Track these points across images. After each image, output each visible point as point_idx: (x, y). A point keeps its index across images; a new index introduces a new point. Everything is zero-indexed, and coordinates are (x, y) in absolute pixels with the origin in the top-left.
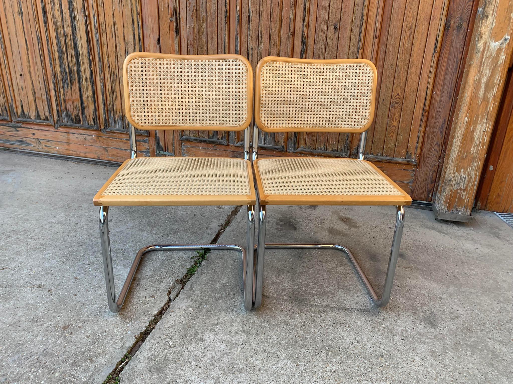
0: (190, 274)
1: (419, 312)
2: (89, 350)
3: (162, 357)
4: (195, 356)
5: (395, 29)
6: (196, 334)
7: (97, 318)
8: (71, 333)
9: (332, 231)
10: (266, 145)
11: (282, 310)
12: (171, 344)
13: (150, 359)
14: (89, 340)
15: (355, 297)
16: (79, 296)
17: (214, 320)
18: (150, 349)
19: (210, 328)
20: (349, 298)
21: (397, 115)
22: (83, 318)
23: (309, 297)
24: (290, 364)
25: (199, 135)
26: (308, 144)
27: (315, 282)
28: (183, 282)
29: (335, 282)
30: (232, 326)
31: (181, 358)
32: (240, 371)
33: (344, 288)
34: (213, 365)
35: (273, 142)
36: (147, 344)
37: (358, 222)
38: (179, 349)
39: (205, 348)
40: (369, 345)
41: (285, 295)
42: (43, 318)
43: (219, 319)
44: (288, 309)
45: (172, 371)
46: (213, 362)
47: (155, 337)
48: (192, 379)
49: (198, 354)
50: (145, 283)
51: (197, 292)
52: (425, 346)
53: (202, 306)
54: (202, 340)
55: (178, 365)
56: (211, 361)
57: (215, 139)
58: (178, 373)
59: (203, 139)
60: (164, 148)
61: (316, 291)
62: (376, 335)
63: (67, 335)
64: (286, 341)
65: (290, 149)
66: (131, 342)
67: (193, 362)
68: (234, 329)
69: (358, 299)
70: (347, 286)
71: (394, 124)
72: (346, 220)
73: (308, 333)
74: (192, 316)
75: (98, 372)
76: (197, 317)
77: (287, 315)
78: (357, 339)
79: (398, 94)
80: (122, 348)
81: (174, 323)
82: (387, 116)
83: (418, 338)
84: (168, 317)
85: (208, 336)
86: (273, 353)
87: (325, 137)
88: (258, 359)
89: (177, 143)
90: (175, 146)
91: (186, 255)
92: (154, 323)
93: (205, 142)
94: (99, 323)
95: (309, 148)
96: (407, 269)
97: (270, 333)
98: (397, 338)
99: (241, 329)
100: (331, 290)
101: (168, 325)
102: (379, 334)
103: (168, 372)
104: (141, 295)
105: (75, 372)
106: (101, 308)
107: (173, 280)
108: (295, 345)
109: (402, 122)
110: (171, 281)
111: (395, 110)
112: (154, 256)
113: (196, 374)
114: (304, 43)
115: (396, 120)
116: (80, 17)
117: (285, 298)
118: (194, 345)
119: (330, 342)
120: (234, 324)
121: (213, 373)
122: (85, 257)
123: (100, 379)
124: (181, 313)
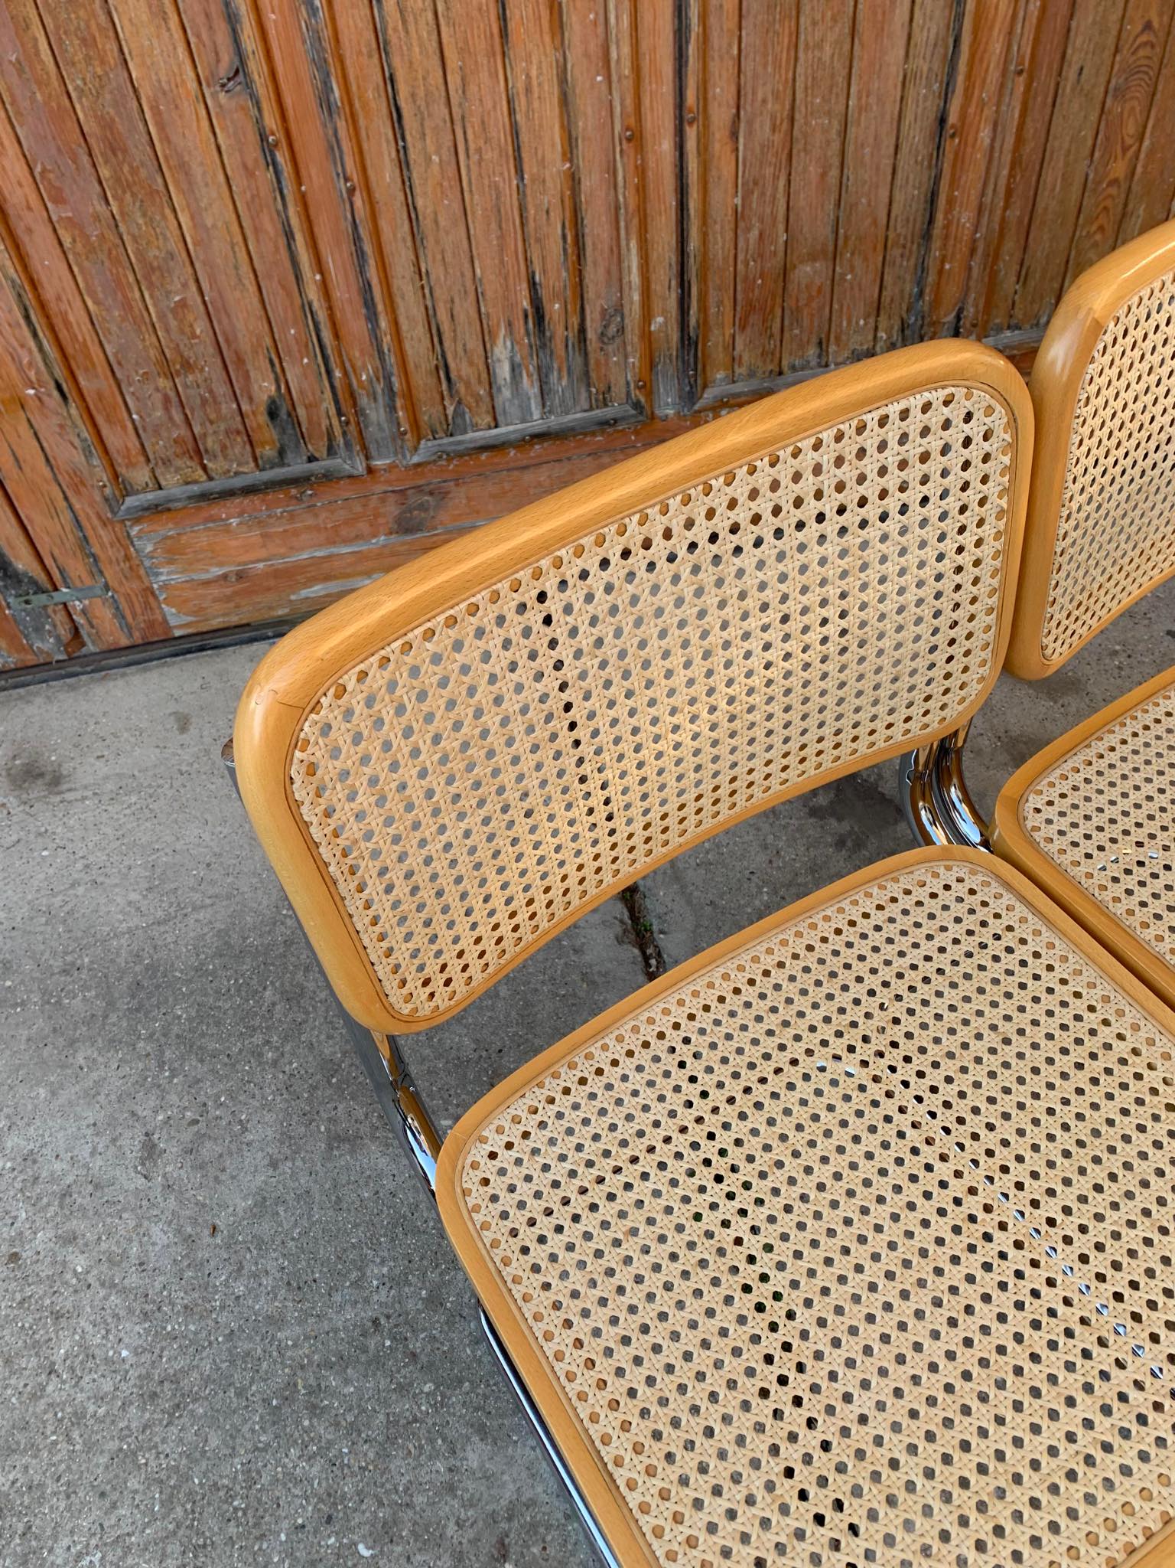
10: (554, 422)
21: (1131, 128)
25: (204, 468)
26: (746, 358)
35: (584, 395)
57: (297, 466)
59: (238, 482)
60: (41, 577)
65: (667, 405)
71: (1112, 176)
79: (1148, 26)
82: (1090, 143)
87: (821, 309)
89: (102, 539)
90: (96, 549)
93: (249, 490)
95: (752, 374)
109: (1152, 151)
111: (1128, 106)
115: (1125, 150)
122: (265, 1479)
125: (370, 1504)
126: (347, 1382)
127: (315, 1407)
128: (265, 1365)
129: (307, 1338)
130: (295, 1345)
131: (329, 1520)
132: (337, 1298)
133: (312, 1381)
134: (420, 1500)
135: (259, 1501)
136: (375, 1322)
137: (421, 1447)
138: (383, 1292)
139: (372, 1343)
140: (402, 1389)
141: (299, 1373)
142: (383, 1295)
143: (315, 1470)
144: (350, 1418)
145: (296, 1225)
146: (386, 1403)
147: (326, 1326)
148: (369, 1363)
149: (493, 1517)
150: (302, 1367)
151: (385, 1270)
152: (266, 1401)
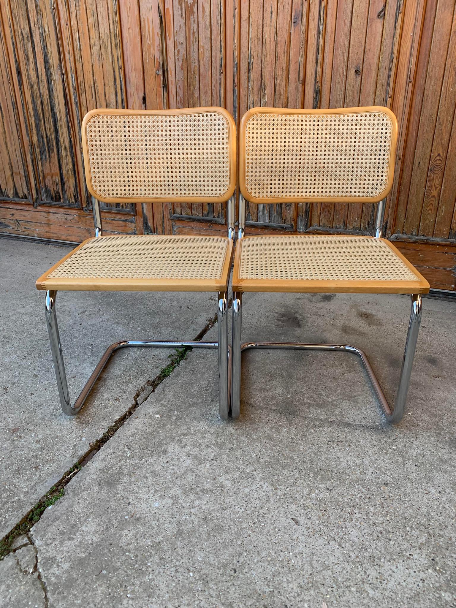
0: (164, 374)
1: (444, 433)
2: (36, 457)
3: (116, 469)
4: (154, 470)
5: (435, 70)
6: (160, 445)
7: (50, 421)
8: (20, 437)
9: (346, 329)
10: (271, 224)
11: (267, 422)
12: (128, 455)
13: (102, 471)
14: (38, 445)
15: (363, 411)
16: (35, 395)
17: (183, 430)
18: (104, 460)
19: (177, 438)
20: (354, 411)
21: (437, 182)
22: (36, 421)
23: (303, 407)
24: (267, 487)
25: (192, 212)
26: (323, 221)
27: (313, 391)
28: (154, 384)
29: (339, 392)
30: (204, 437)
31: (138, 472)
32: (204, 491)
33: (350, 398)
34: (173, 482)
35: (280, 219)
36: (101, 453)
37: (382, 318)
38: (137, 461)
39: (167, 462)
40: (371, 470)
41: (273, 404)
43: (189, 428)
44: (275, 421)
45: (124, 486)
46: (174, 479)
47: (112, 446)
48: (147, 496)
49: (159, 468)
50: (110, 384)
51: (169, 396)
52: (446, 476)
53: (172, 412)
54: (165, 452)
55: (133, 480)
56: (172, 478)
57: (210, 218)
58: (131, 489)
59: (197, 218)
60: (152, 229)
61: (314, 401)
62: (382, 458)
63: (15, 438)
64: (266, 459)
65: (301, 228)
66: (83, 450)
67: (151, 478)
68: (206, 441)
69: (366, 413)
70: (354, 397)
71: (432, 195)
72: (366, 317)
73: (295, 451)
74: (159, 424)
75: (42, 481)
76: (164, 425)
77: (272, 428)
78: (357, 461)
79: (439, 155)
80: (73, 456)
81: (136, 431)
82: (424, 183)
83: (438, 465)
84: (131, 423)
85: (173, 448)
86: (248, 473)
87: (345, 212)
88: (228, 479)
89: (167, 222)
90: (165, 226)
91: (164, 353)
92: (114, 429)
93: (199, 221)
94: (52, 427)
95: (324, 226)
96: (437, 379)
97: (248, 448)
98: (410, 464)
99: (213, 442)
100: (333, 400)
101: (129, 433)
102: (386, 457)
103: (120, 487)
104: (104, 398)
105: (17, 480)
106: (57, 410)
108: (276, 464)
109: (445, 191)
110: (142, 382)
111: (435, 176)
112: (126, 353)
113: (152, 491)
114: (318, 93)
115: (436, 188)
116: (56, 76)
117: (273, 407)
118: (155, 458)
119: (322, 463)
120: (206, 435)
121: (172, 491)
123: (43, 490)
124: (146, 420)
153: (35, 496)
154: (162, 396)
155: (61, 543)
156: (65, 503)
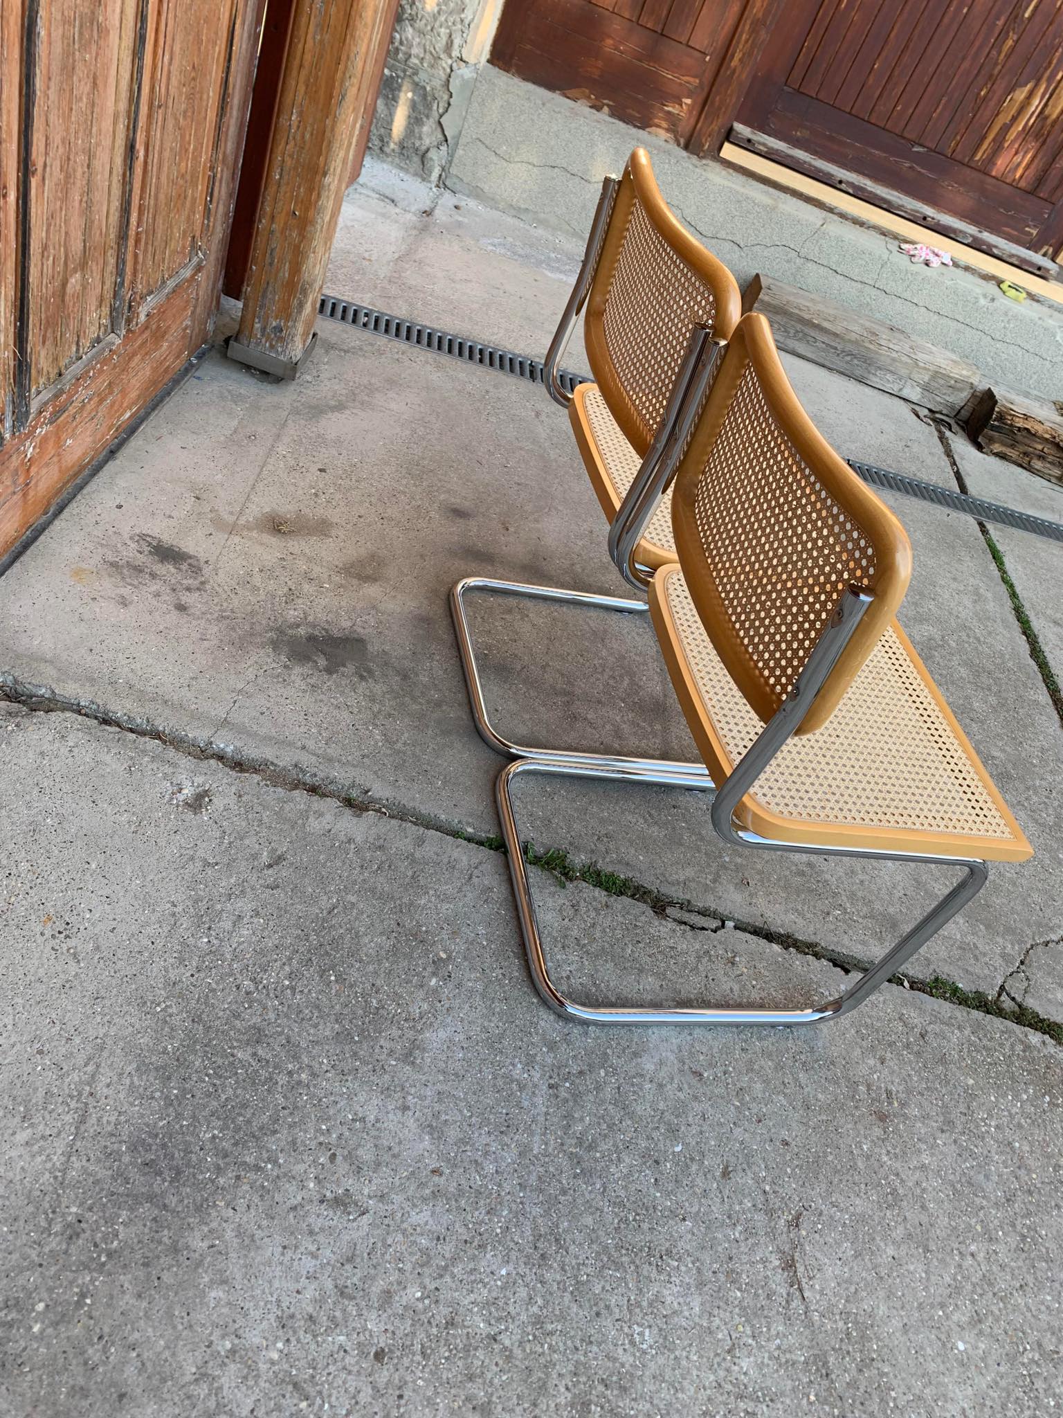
0: (623, 890)
2: (908, 1046)
3: (869, 923)
6: (802, 874)
7: (833, 1063)
8: (888, 1098)
12: (840, 912)
14: (888, 1055)
16: (784, 1134)
18: (864, 943)
22: (845, 1090)
28: (662, 904)
31: (860, 894)
38: (844, 898)
39: (826, 860)
42: (880, 1184)
45: (888, 905)
47: (835, 939)
48: (886, 877)
49: (841, 870)
50: (693, 987)
51: (688, 873)
53: (727, 865)
54: (810, 865)
55: (874, 897)
63: (896, 1104)
74: (762, 881)
75: (936, 1016)
76: (760, 872)
92: (803, 947)
94: (844, 1053)
101: (800, 921)
103: (891, 910)
104: (736, 987)
106: (804, 1064)
107: (661, 924)
110: (663, 928)
118: (828, 877)
122: (622, 1193)
123: (946, 1008)
124: (761, 901)
125: (655, 1134)
126: (582, 1119)
127: (590, 1145)
128: (551, 1169)
129: (544, 1134)
130: (546, 1144)
131: (657, 1162)
132: (526, 1104)
133: (574, 1141)
134: (662, 1106)
135: (634, 1202)
136: (551, 1087)
137: (634, 1092)
138: (533, 1073)
139: (563, 1094)
140: (598, 1088)
141: (565, 1148)
142: (537, 1075)
143: (627, 1160)
144: (604, 1126)
145: (460, 1111)
146: (603, 1102)
147: (541, 1119)
148: (575, 1101)
149: (681, 1071)
150: (562, 1144)
151: (519, 1066)
152: (576, 1176)
153: (958, 1014)
154: (693, 885)
155: (985, 955)
156: (946, 969)
